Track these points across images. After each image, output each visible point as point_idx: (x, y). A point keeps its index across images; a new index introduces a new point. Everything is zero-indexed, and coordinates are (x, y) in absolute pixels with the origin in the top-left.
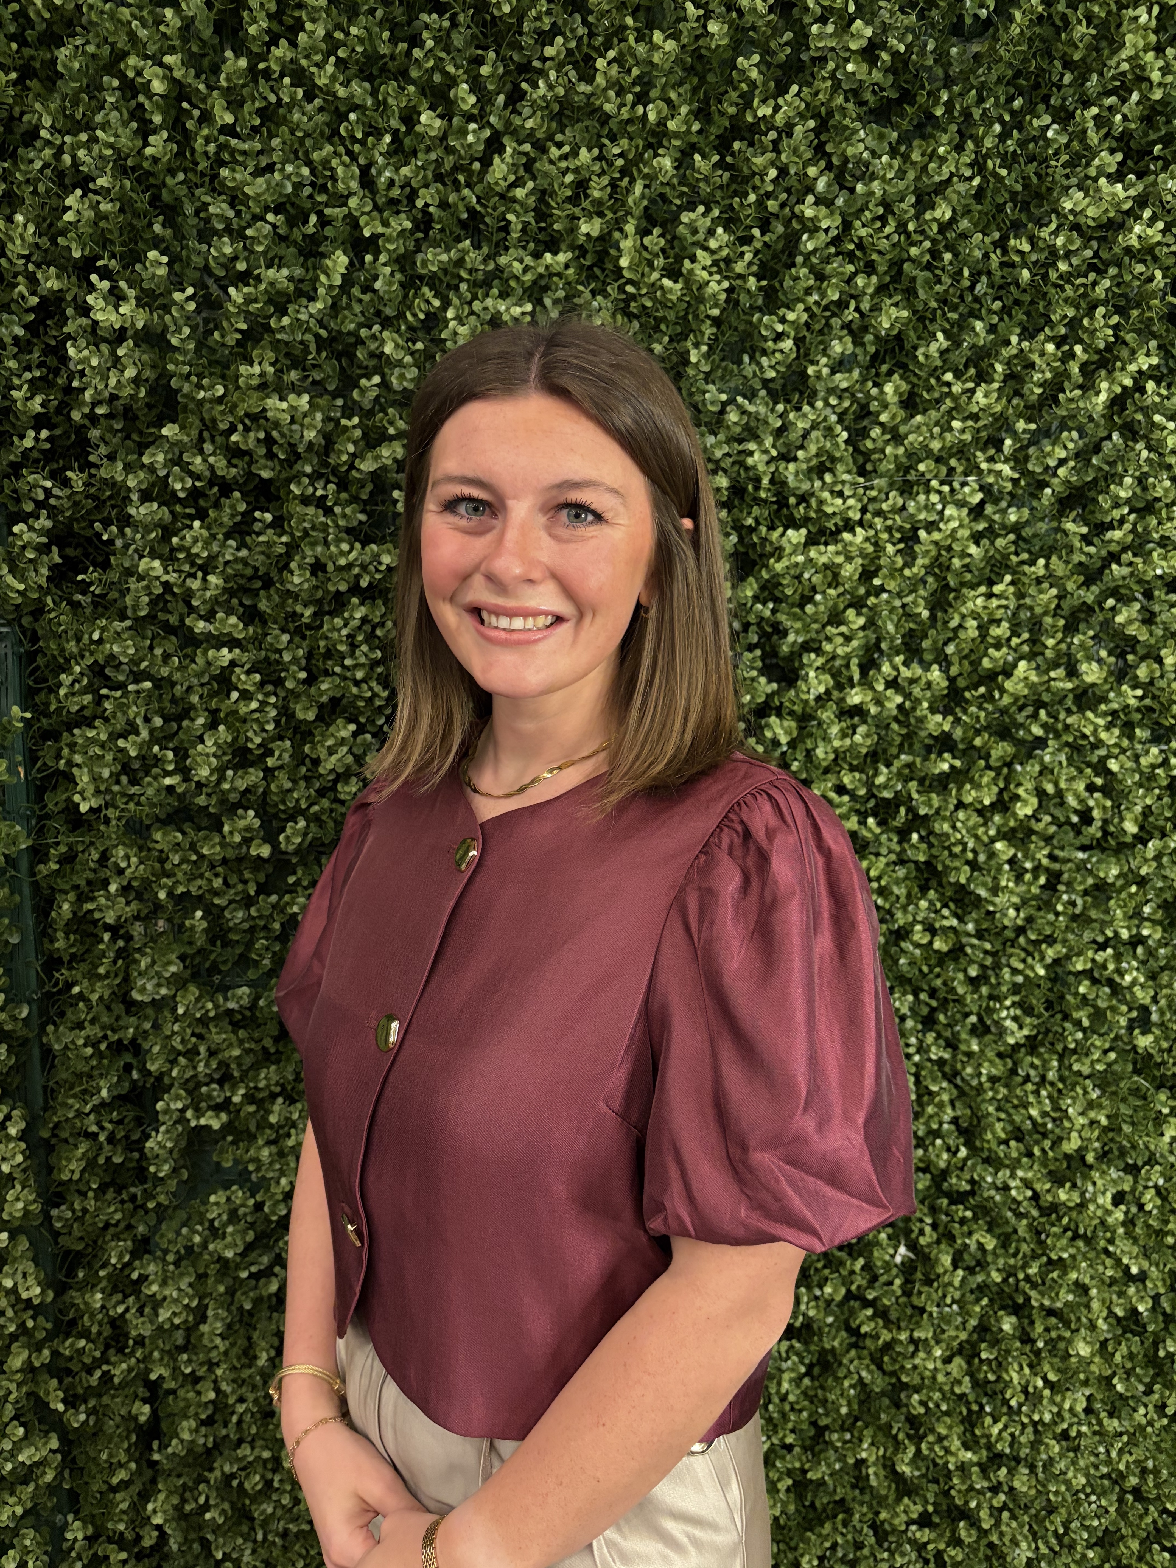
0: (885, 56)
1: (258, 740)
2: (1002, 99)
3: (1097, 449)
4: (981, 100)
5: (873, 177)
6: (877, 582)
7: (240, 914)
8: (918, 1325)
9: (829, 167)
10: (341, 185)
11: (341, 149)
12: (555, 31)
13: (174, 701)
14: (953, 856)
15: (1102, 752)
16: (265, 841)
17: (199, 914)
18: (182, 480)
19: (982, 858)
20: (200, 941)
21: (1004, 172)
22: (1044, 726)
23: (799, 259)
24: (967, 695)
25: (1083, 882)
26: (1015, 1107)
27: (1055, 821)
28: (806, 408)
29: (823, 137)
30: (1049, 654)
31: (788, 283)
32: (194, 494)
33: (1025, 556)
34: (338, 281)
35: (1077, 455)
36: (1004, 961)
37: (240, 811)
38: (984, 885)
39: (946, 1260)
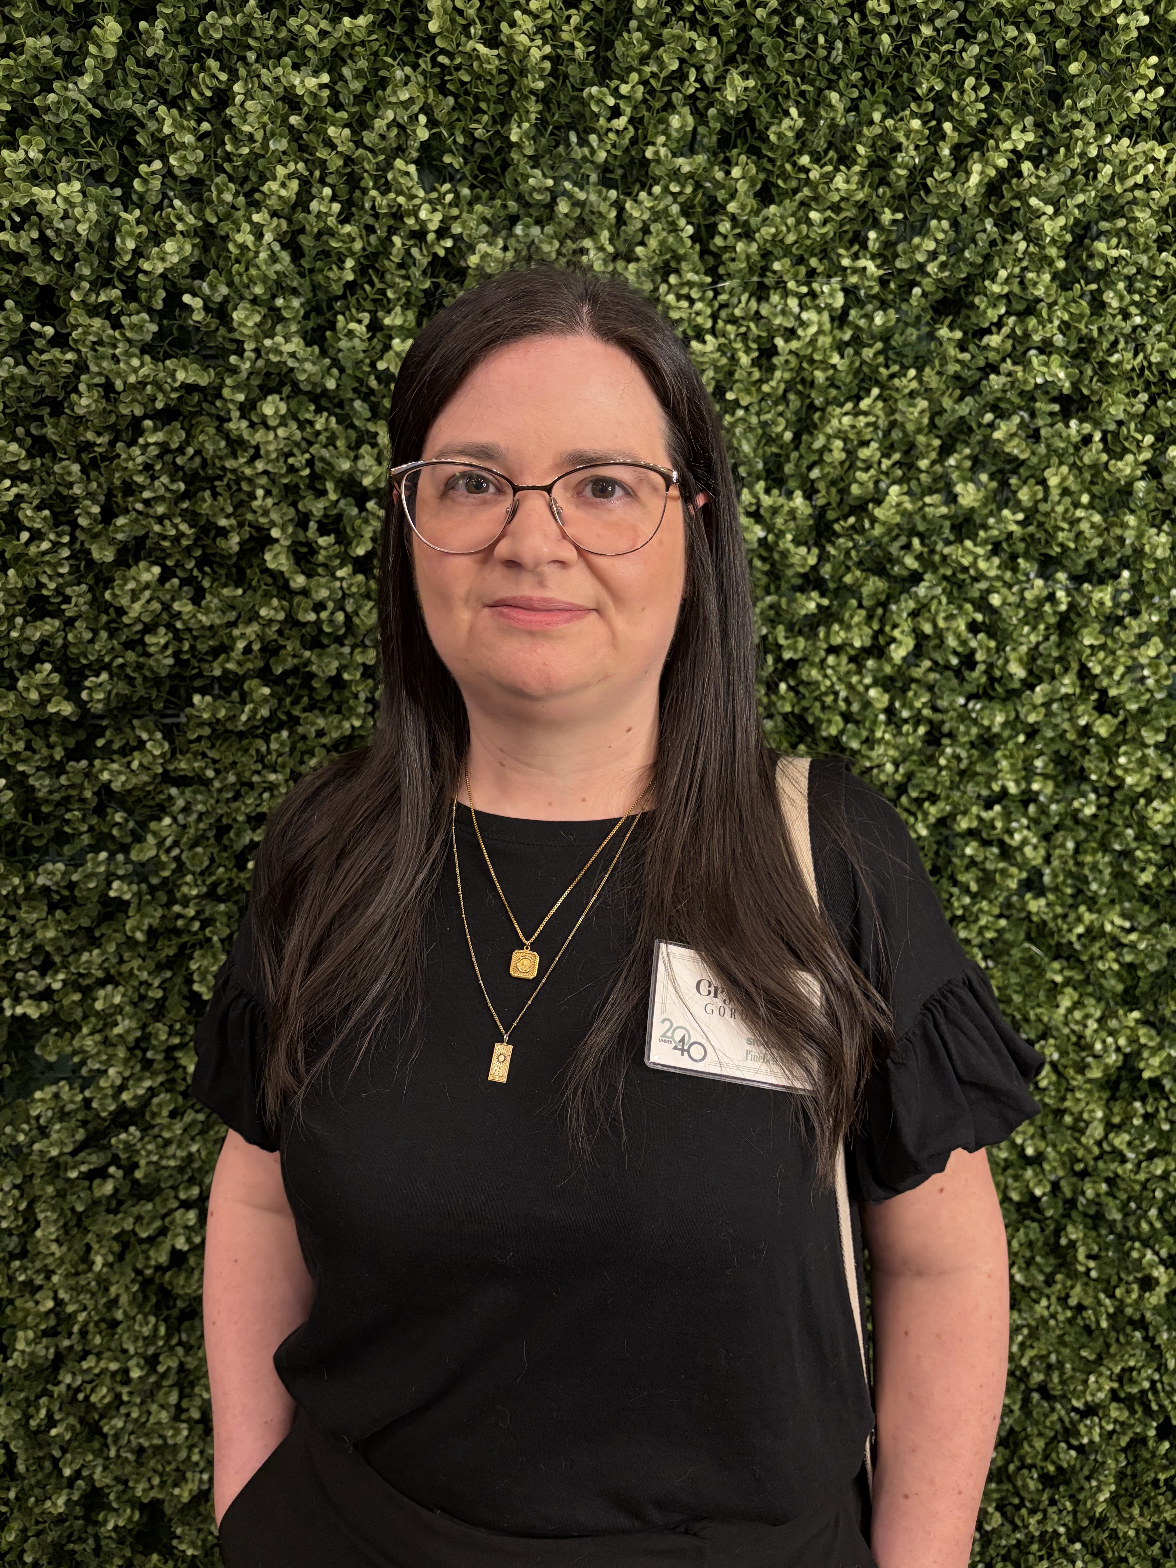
1: (52, 586)
6: (730, 396)
7: (47, 782)
14: (824, 706)
15: (983, 585)
16: (67, 698)
22: (919, 557)
24: (837, 527)
25: (967, 733)
27: (935, 666)
28: (643, 195)
30: (923, 477)
31: (620, 50)
33: (896, 368)
34: (111, 53)
35: (949, 247)
37: (36, 665)
38: (858, 737)
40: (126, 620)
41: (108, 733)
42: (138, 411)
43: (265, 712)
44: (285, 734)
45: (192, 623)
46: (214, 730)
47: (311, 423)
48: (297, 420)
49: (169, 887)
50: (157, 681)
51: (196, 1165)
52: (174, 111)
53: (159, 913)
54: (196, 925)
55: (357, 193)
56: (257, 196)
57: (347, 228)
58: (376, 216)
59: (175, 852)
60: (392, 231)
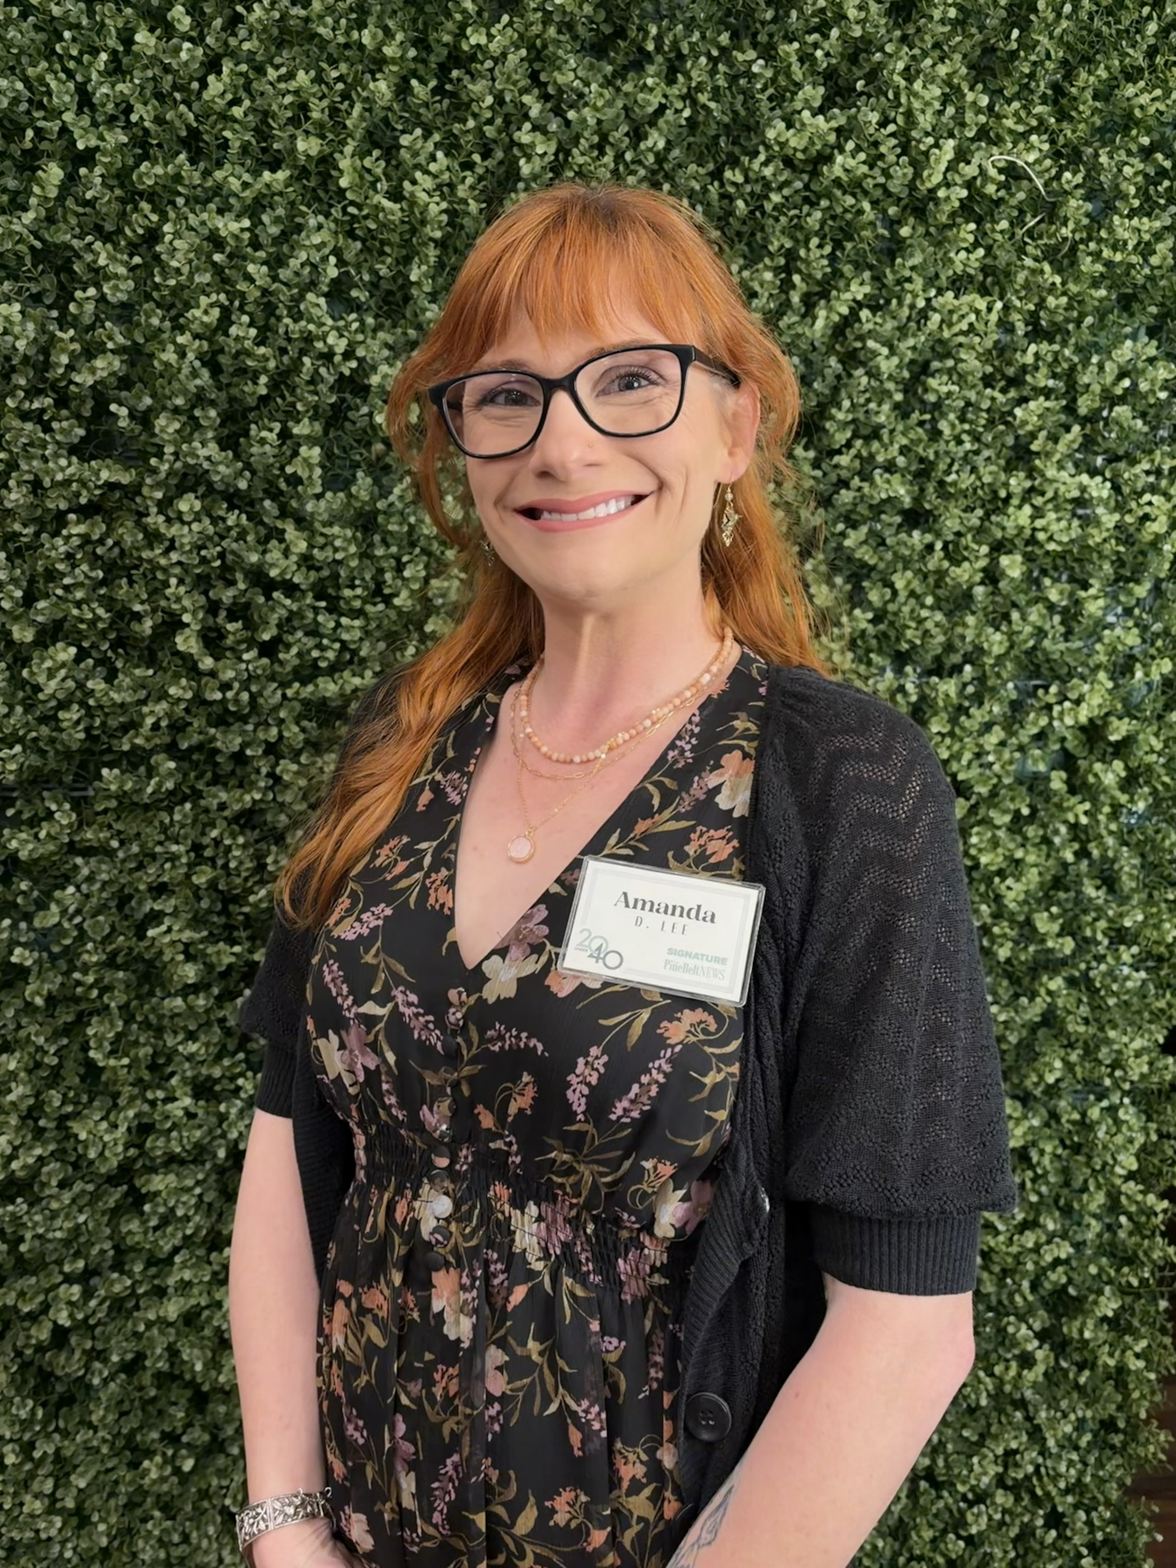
40: (41, 696)
41: (18, 803)
42: (63, 505)
43: (170, 785)
44: (188, 806)
45: (105, 701)
46: (120, 803)
47: (224, 520)
48: (210, 516)
49: (70, 955)
50: (67, 755)
51: (82, 1239)
52: (109, 246)
53: (59, 979)
54: (95, 993)
55: (273, 320)
56: (182, 320)
57: (262, 350)
58: (289, 340)
59: (78, 920)
60: (302, 352)
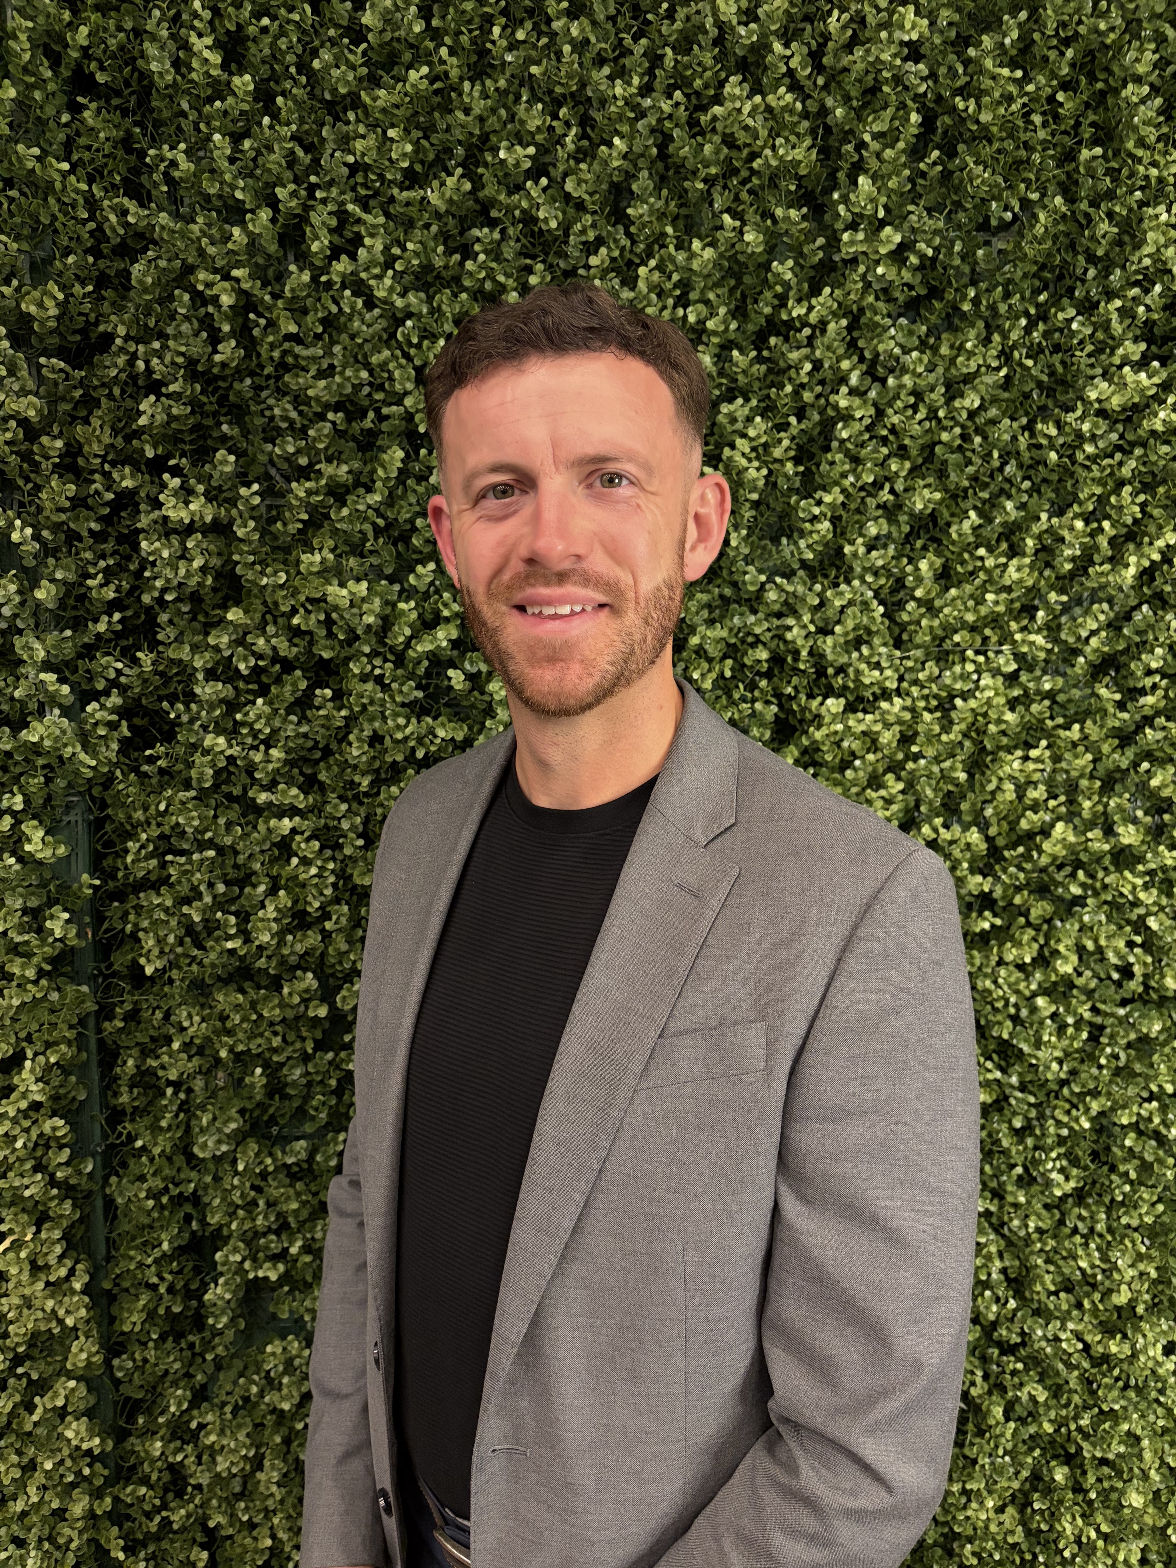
0: (914, 260)
2: (1027, 294)
3: (1128, 617)
4: (1007, 295)
5: (904, 370)
6: (915, 749)
7: (298, 1072)
8: (970, 1477)
9: (862, 359)
10: (398, 387)
11: (398, 353)
12: (600, 241)
13: (236, 866)
14: (996, 1010)
15: (1142, 911)
16: (323, 1000)
17: (258, 1071)
18: (245, 659)
19: (1024, 1013)
20: (259, 1094)
21: (1030, 363)
22: (1083, 885)
23: (835, 444)
24: (1006, 854)
25: (1125, 1036)
26: (1064, 1258)
27: (1096, 975)
28: (843, 587)
29: (855, 334)
30: (1086, 814)
31: (824, 467)
32: (256, 671)
33: (1060, 720)
34: (394, 474)
35: (1109, 625)
36: (1048, 1112)
37: (299, 973)
38: (1026, 1040)
39: (998, 1412)
